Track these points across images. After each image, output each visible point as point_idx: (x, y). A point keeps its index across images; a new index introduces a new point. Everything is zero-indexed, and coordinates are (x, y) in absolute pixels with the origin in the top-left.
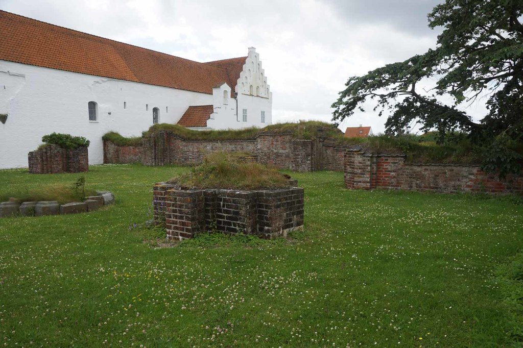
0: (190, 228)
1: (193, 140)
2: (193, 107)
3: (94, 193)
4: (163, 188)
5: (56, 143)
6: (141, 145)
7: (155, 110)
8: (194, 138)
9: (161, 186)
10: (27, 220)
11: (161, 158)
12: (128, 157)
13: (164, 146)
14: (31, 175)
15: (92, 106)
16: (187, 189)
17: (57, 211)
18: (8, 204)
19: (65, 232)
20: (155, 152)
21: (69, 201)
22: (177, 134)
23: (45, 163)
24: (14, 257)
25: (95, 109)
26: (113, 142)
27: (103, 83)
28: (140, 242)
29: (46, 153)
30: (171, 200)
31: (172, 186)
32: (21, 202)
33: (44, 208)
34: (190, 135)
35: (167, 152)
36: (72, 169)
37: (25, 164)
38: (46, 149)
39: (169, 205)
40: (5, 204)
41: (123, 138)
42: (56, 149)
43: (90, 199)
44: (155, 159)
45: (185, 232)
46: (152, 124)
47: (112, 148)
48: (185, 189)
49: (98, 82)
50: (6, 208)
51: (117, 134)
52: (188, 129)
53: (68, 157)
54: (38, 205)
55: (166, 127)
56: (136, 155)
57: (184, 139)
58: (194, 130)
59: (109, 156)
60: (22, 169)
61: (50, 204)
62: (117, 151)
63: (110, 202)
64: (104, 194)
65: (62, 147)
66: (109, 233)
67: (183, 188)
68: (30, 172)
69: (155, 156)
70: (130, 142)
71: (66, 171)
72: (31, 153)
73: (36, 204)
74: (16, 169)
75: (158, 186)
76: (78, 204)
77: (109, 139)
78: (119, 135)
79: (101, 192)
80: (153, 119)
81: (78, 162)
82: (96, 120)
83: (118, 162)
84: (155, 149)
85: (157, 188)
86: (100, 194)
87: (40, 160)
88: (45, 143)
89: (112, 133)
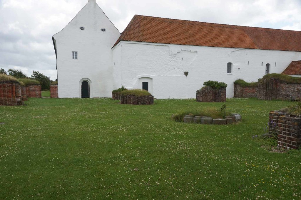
0: (296, 142)
1: (294, 83)
2: (295, 61)
3: (230, 114)
4: (276, 115)
5: (210, 86)
6: (257, 87)
7: (268, 65)
8: (295, 82)
9: (275, 113)
10: (197, 126)
11: (270, 95)
12: (248, 94)
13: (272, 88)
14: (197, 102)
15: (230, 65)
16: (295, 117)
17: (211, 122)
18: (189, 117)
19: (216, 134)
20: (266, 91)
21: (217, 117)
22: (282, 80)
23: (204, 96)
24: (193, 144)
25: (231, 66)
26: (240, 85)
27: (236, 52)
28: (260, 146)
29: (205, 91)
30: (282, 123)
31: (282, 113)
32: (194, 116)
33: (205, 120)
34: (292, 80)
35: (274, 91)
36: (217, 100)
37: (195, 97)
38: (205, 89)
39: (281, 126)
40: (187, 117)
41: (246, 83)
42: (210, 89)
43: (228, 117)
44: (266, 95)
45: (291, 145)
46: (265, 74)
47: (239, 88)
48: (294, 116)
49: (233, 51)
50: (188, 118)
51: (242, 81)
52: (291, 77)
53: (216, 94)
54: (202, 118)
55: (274, 75)
56: (253, 93)
57: (287, 83)
58: (295, 77)
59: (237, 93)
60: (193, 99)
61: (207, 118)
62: (242, 90)
63: (240, 120)
64: (236, 115)
65: (213, 88)
66: (240, 138)
67: (291, 116)
68: (197, 101)
69: (266, 94)
70: (251, 85)
71: (214, 101)
72: (198, 91)
73: (201, 117)
74: (191, 99)
75: (273, 113)
76: (222, 119)
77: (238, 84)
78: (244, 81)
79: (234, 114)
80: (265, 71)
81: (221, 96)
82: (231, 73)
83: (242, 97)
84: (266, 89)
85: (272, 114)
86: (233, 115)
87: (202, 95)
88: (204, 86)
89: (240, 80)
